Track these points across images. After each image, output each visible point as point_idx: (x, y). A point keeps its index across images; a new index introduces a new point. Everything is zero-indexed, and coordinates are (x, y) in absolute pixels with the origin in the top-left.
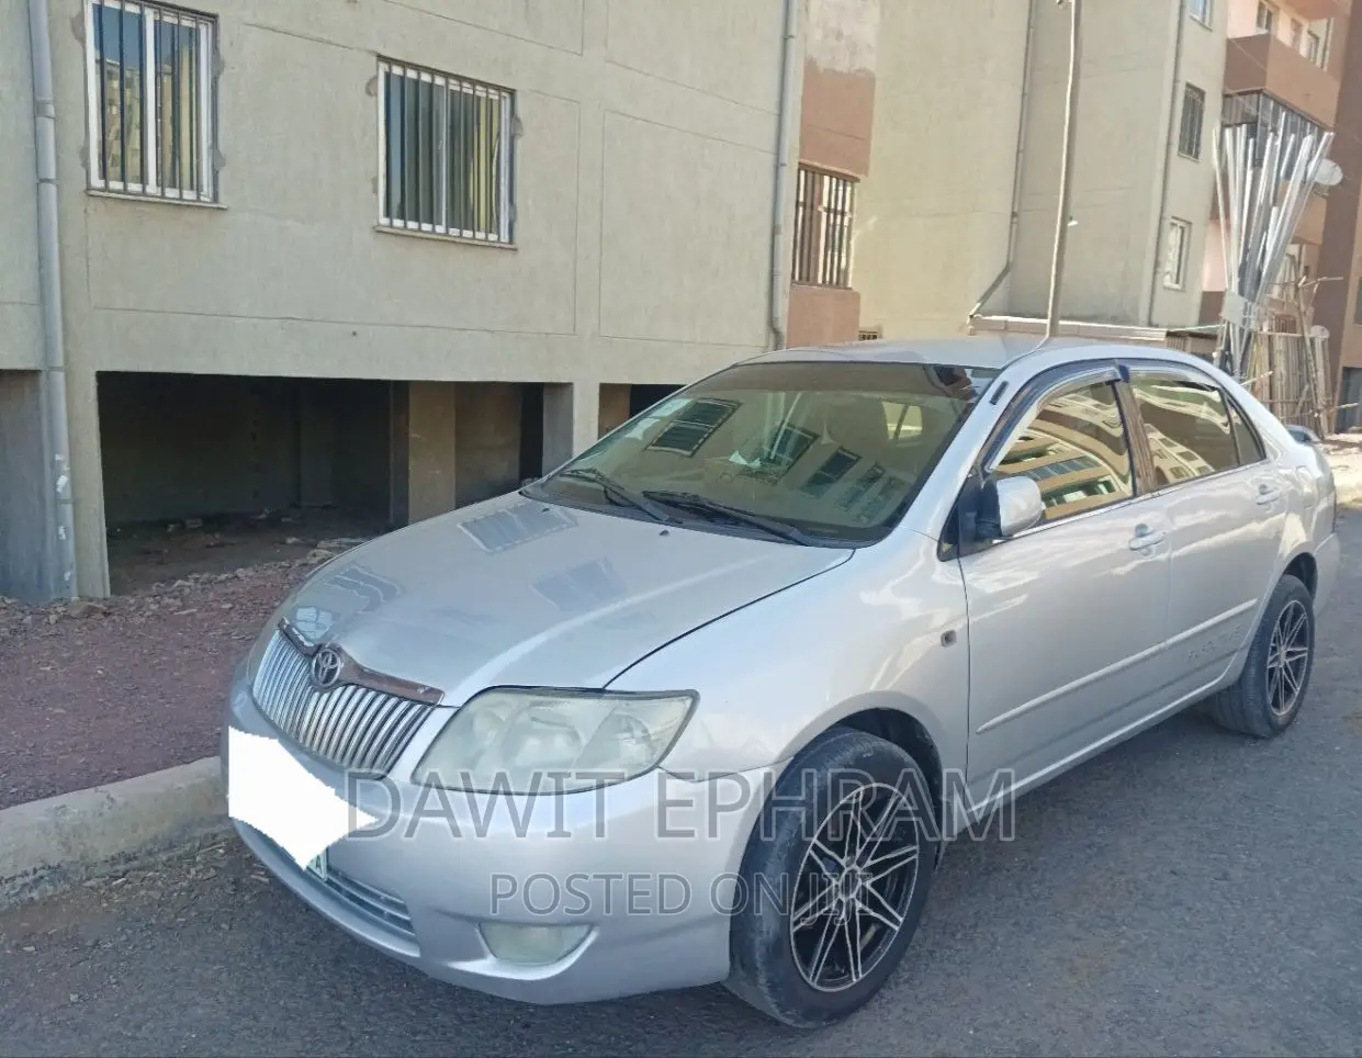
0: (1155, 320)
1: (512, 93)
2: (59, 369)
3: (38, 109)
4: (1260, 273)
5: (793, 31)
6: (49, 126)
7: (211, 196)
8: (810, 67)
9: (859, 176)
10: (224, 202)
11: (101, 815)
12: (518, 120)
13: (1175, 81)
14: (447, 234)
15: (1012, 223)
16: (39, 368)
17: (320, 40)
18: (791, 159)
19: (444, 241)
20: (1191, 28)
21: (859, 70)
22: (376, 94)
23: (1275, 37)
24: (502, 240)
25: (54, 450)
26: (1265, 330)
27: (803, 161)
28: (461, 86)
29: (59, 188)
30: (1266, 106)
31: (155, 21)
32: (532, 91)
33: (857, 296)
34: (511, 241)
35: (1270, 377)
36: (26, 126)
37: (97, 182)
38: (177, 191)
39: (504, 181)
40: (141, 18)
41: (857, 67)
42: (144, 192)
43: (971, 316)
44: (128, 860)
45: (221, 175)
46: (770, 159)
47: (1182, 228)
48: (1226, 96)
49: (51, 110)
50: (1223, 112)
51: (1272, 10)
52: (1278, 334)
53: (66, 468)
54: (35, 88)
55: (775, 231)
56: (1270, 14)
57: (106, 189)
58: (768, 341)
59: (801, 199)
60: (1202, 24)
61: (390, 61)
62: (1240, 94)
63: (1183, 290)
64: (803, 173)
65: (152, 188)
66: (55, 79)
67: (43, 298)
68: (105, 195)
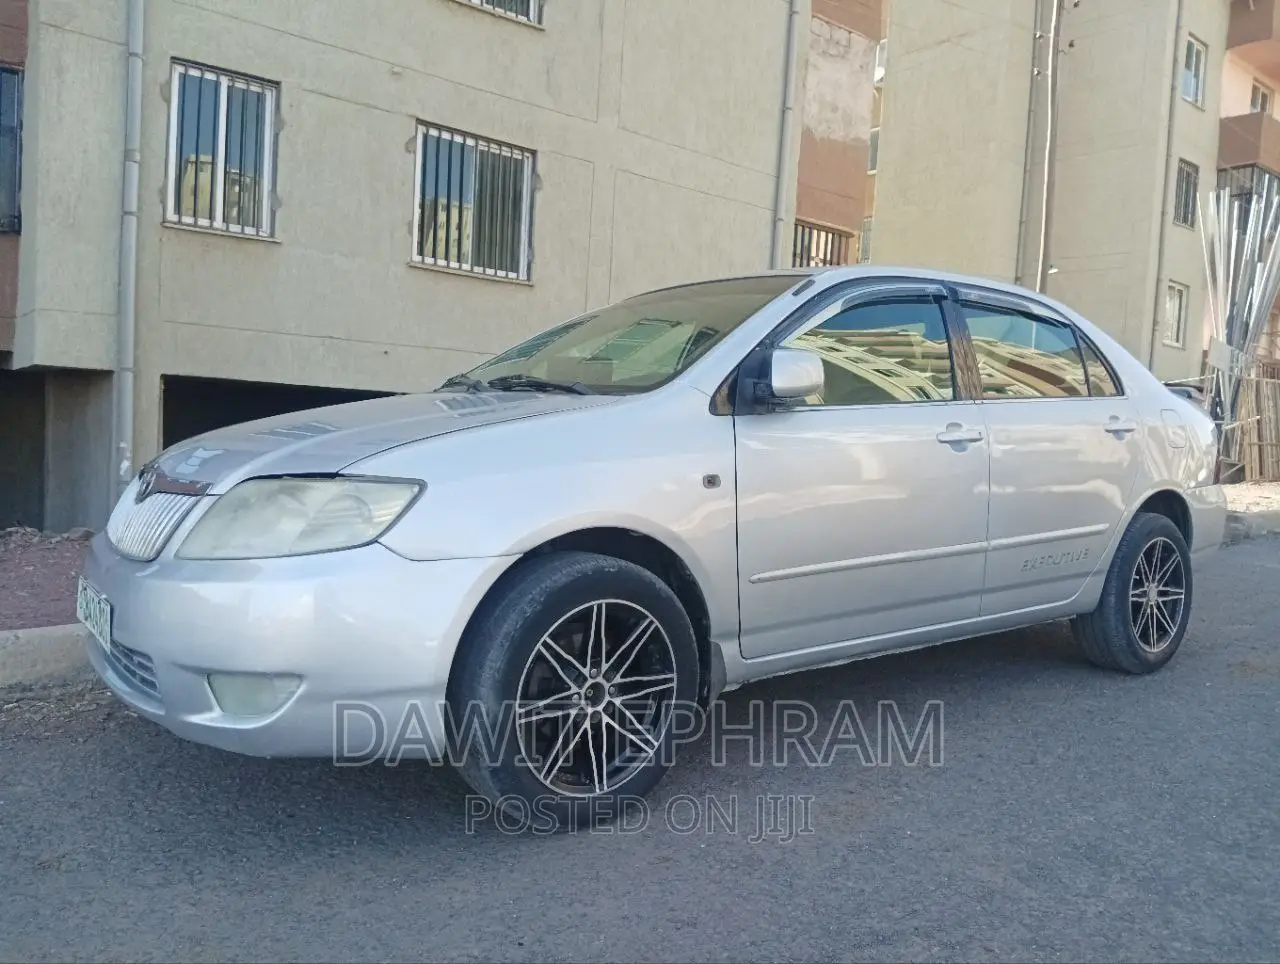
1: (534, 153)
2: (128, 369)
3: (127, 155)
4: (1247, 325)
5: (790, 104)
6: (134, 169)
7: (268, 232)
8: (807, 134)
9: (854, 232)
10: (279, 237)
11: (4, 648)
12: (538, 176)
13: (1168, 155)
14: (472, 271)
16: (112, 369)
17: (368, 105)
18: (788, 217)
19: (470, 276)
20: (1181, 108)
21: (852, 139)
22: (415, 152)
23: (1270, 117)
24: (521, 278)
25: (121, 439)
26: (1253, 376)
27: (800, 217)
28: (488, 147)
29: (139, 219)
30: (1260, 180)
31: (229, 87)
32: (553, 152)
34: (529, 279)
35: (1259, 422)
36: (117, 170)
37: (171, 216)
38: (240, 227)
39: (524, 228)
40: (217, 84)
41: (852, 136)
42: (211, 227)
44: (24, 690)
45: (278, 215)
46: (768, 215)
47: (1180, 292)
48: (1220, 171)
49: (138, 157)
50: (1218, 185)
51: (1266, 92)
52: (1266, 380)
53: (128, 455)
54: (127, 138)
56: (1264, 96)
57: (180, 222)
59: (799, 251)
60: (1194, 104)
61: (428, 124)
62: (1234, 168)
63: (1184, 349)
64: (800, 228)
65: (218, 223)
66: (143, 134)
67: (120, 312)
68: (178, 228)
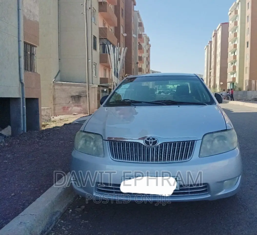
0: (93, 83)
5: (20, 8)
8: (25, 18)
9: (37, 46)
13: (92, 35)
15: (59, 61)
18: (22, 40)
20: (93, 24)
21: (35, 21)
27: (24, 41)
33: (39, 75)
43: (53, 82)
47: (95, 65)
48: (100, 39)
50: (100, 42)
55: (19, 57)
56: (105, 24)
58: (20, 85)
60: (95, 23)
62: (102, 39)
63: (97, 77)
